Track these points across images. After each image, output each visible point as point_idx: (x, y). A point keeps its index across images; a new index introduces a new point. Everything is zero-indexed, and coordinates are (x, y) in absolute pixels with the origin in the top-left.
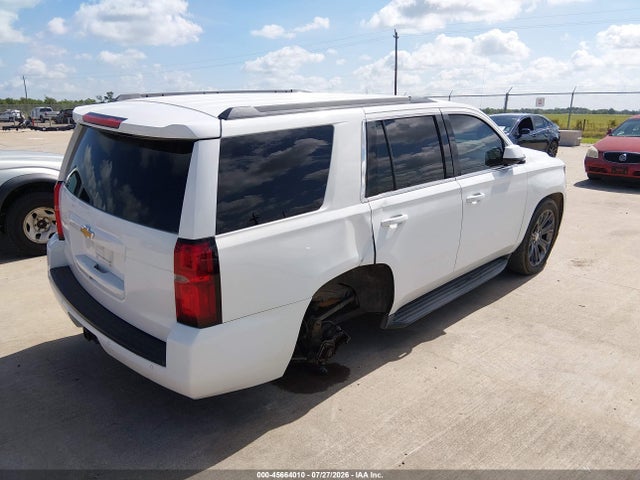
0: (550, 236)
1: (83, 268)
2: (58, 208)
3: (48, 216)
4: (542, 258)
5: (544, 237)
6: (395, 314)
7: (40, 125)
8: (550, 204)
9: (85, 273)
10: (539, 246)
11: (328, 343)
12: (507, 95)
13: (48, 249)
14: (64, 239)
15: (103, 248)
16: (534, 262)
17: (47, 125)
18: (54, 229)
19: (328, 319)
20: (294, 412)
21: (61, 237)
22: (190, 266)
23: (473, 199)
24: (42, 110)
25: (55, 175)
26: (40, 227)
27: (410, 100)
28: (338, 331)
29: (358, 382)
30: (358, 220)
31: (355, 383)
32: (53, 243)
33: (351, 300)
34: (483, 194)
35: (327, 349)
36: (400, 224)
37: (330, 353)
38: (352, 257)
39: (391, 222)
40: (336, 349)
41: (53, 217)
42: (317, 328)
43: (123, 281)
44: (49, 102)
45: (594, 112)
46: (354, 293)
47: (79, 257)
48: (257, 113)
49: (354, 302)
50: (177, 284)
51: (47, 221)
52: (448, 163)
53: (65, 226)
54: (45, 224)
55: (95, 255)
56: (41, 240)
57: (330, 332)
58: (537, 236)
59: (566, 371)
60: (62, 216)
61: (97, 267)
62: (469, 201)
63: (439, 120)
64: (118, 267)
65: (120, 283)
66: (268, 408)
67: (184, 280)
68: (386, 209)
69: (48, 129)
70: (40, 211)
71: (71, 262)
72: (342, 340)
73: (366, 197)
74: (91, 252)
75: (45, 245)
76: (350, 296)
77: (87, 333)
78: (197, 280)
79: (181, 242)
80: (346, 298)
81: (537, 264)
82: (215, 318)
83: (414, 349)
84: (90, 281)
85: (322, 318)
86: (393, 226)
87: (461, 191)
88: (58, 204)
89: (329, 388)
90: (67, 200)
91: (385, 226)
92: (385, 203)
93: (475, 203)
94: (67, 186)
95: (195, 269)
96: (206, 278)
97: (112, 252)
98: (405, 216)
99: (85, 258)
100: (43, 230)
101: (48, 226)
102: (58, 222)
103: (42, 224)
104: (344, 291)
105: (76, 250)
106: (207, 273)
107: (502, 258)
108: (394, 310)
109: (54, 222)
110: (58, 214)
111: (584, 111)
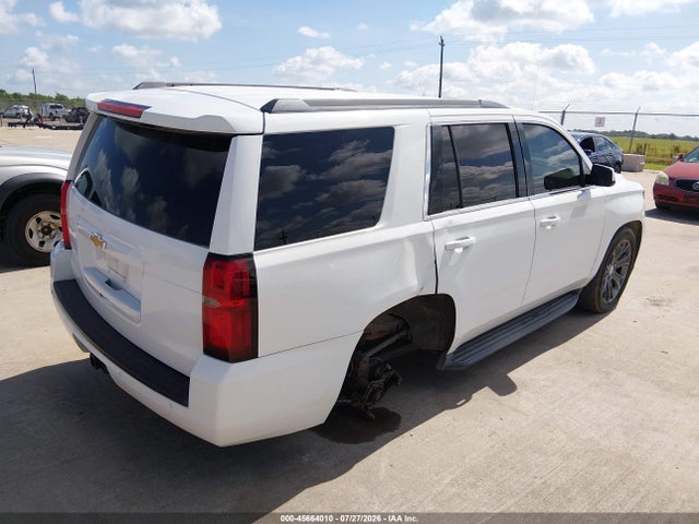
0: (625, 270)
1: (91, 282)
2: (65, 211)
3: (53, 221)
4: (615, 293)
5: (618, 270)
6: (454, 353)
7: (50, 123)
8: (627, 233)
9: (94, 288)
10: (613, 281)
11: (377, 384)
12: (564, 112)
13: (52, 258)
14: (70, 248)
15: (116, 260)
16: (607, 299)
17: (57, 123)
18: (60, 237)
19: (375, 355)
20: (336, 466)
21: (68, 246)
22: (221, 287)
23: (549, 223)
24: (52, 107)
25: (62, 175)
26: (45, 234)
27: (481, 104)
28: (387, 371)
29: (411, 432)
30: (419, 241)
31: (407, 434)
32: (57, 252)
33: (402, 334)
34: (558, 218)
35: (375, 392)
36: (466, 248)
37: (378, 396)
38: (410, 284)
39: (456, 246)
40: (385, 391)
41: (59, 222)
42: (364, 366)
43: (140, 302)
44: (61, 98)
45: (653, 137)
46: (406, 326)
47: (86, 269)
48: (307, 107)
49: (406, 336)
50: (206, 309)
51: (52, 227)
52: (522, 180)
53: (73, 234)
54: (50, 230)
55: (107, 269)
56: (45, 249)
57: (378, 371)
58: (611, 269)
59: (655, 430)
60: (70, 222)
61: (109, 283)
62: (543, 225)
63: (512, 129)
64: (134, 284)
65: (135, 303)
66: (305, 459)
67: (214, 303)
68: (452, 229)
69: (57, 128)
70: (45, 216)
71: (78, 276)
72: (392, 381)
73: (429, 214)
74: (103, 265)
75: (48, 254)
76: (401, 330)
77: (93, 359)
78: (230, 304)
79: (212, 257)
80: (398, 332)
81: (610, 300)
82: (250, 352)
83: (475, 396)
84: (100, 299)
85: (370, 354)
86: (459, 251)
87: (535, 212)
88: (64, 207)
89: (378, 438)
90: (76, 202)
91: (449, 249)
92: (450, 222)
93: (549, 227)
94: (77, 186)
95: (228, 289)
96: (242, 302)
97: (128, 266)
98: (472, 239)
99: (95, 272)
100: (48, 237)
101: (53, 233)
102: (64, 229)
103: (47, 231)
104: (394, 324)
105: (85, 262)
106: (242, 296)
107: (572, 293)
108: (453, 349)
109: (60, 229)
110: (65, 218)
111: (642, 135)
